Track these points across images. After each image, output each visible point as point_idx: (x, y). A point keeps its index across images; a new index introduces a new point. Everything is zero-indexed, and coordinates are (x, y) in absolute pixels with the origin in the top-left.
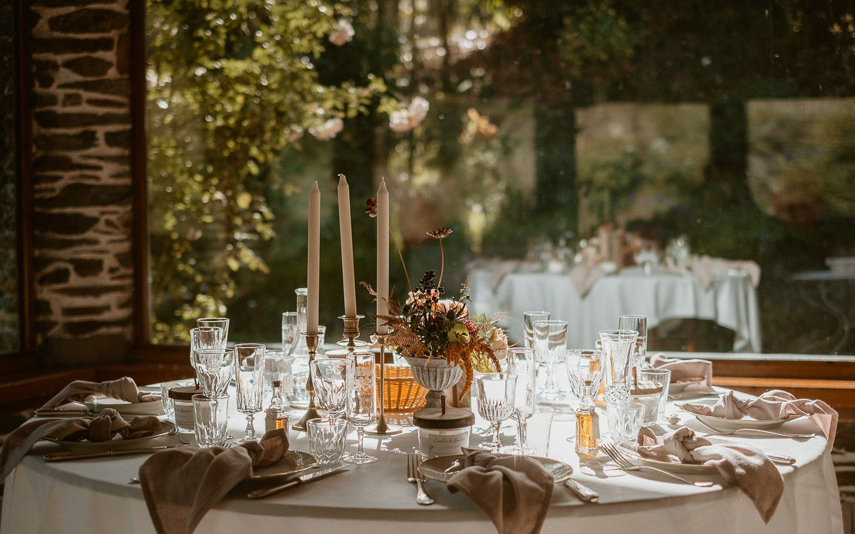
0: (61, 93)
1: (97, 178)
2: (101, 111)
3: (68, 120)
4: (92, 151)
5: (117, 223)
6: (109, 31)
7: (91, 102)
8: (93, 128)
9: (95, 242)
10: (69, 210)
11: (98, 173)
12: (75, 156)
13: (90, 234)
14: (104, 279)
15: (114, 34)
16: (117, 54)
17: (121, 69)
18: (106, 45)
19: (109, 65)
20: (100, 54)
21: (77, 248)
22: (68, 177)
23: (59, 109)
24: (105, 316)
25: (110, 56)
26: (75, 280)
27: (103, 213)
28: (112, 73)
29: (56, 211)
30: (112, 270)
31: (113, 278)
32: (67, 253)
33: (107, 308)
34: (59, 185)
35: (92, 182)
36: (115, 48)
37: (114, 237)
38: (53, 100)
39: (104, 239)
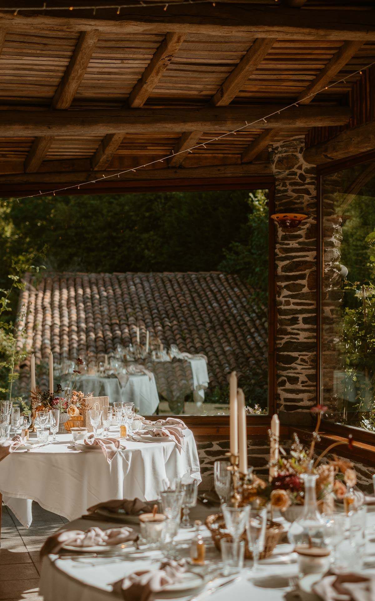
0: (284, 299)
1: (298, 339)
2: (299, 308)
3: (286, 312)
4: (296, 326)
5: (307, 360)
6: (305, 270)
7: (294, 304)
8: (297, 316)
9: (296, 369)
10: (286, 353)
11: (298, 337)
12: (289, 329)
13: (293, 365)
14: (299, 386)
15: (307, 272)
16: (308, 281)
17: (310, 287)
18: (302, 277)
19: (304, 286)
20: (299, 282)
21: (289, 371)
22: (286, 338)
23: (283, 307)
24: (301, 404)
25: (304, 282)
26: (288, 386)
27: (299, 355)
28: (305, 290)
29: (281, 353)
30: (303, 382)
31: (303, 386)
32: (284, 373)
33: (302, 400)
34: (283, 341)
35: (295, 340)
36: (307, 279)
37: (304, 367)
38: (281, 303)
39: (299, 367)
